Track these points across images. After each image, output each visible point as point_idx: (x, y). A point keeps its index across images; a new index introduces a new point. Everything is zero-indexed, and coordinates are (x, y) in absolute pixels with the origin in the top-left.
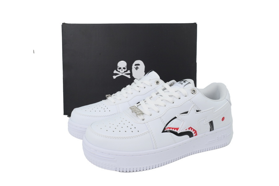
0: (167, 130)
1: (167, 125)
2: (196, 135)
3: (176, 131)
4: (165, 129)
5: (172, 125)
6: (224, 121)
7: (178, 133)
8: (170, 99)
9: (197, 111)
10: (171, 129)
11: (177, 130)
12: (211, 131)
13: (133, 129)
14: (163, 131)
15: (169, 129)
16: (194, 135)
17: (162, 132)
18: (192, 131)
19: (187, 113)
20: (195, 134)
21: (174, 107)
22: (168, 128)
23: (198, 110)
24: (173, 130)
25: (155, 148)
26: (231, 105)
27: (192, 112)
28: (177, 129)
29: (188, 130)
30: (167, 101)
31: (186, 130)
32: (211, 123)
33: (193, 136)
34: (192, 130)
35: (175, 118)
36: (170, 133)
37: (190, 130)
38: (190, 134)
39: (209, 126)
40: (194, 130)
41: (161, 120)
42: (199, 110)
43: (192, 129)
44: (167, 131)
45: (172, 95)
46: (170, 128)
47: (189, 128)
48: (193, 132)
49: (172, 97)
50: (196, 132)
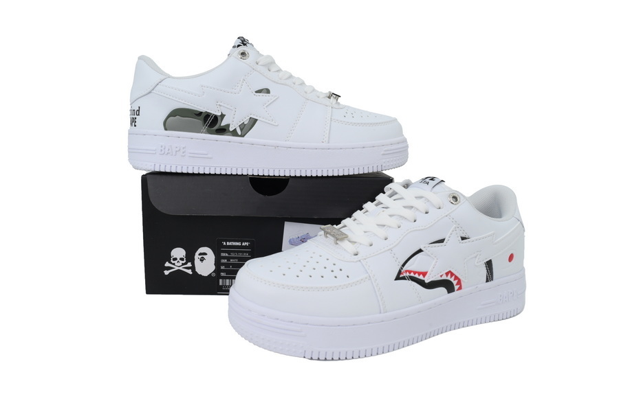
0: (405, 275)
1: (403, 265)
2: (460, 288)
3: (421, 277)
4: (400, 272)
5: (413, 265)
6: (512, 262)
7: (427, 281)
8: (408, 214)
9: (463, 239)
10: (412, 274)
11: (424, 276)
12: (487, 281)
13: (337, 272)
14: (398, 278)
15: (408, 274)
16: (456, 287)
17: (396, 279)
18: (452, 280)
19: (442, 241)
20: (458, 286)
21: (418, 229)
22: (406, 271)
23: (463, 236)
24: (417, 276)
25: (382, 311)
26: (524, 231)
27: (453, 241)
28: (424, 274)
29: (444, 277)
30: (401, 217)
31: (441, 276)
32: (489, 264)
33: (454, 291)
34: (453, 277)
35: (420, 251)
36: (410, 282)
37: (449, 278)
38: (449, 286)
39: (484, 271)
40: (456, 278)
41: (393, 255)
42: (467, 237)
43: (452, 274)
44: (404, 278)
45: (411, 205)
46: (410, 272)
47: (447, 274)
48: (455, 282)
49: (413, 209)
50: (459, 283)
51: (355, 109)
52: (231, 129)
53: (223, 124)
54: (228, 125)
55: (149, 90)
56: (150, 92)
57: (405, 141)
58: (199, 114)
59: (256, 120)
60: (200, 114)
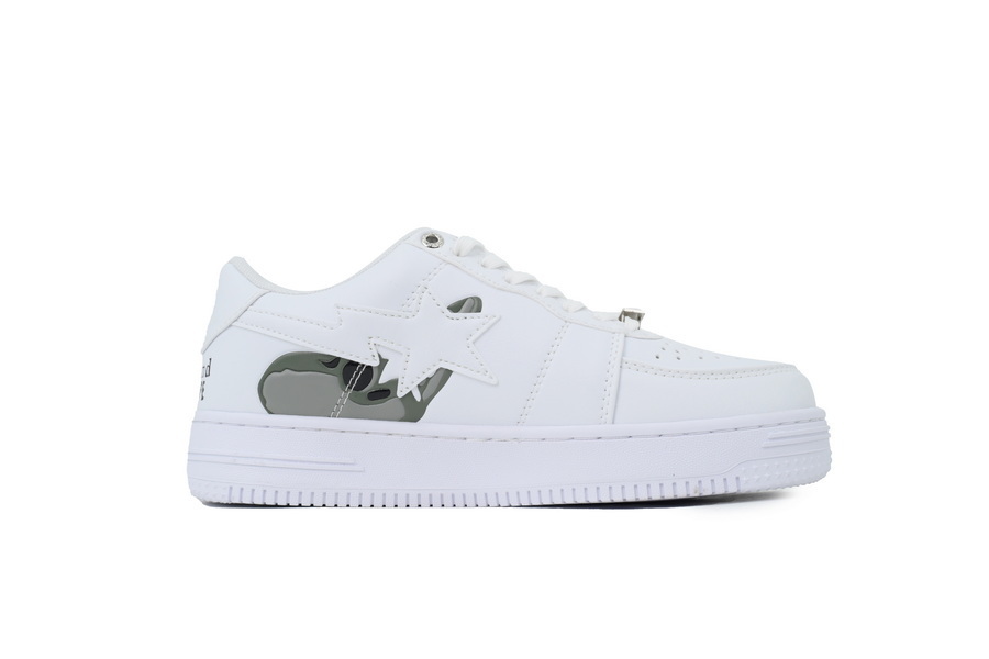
51: (702, 351)
52: (401, 393)
53: (383, 379)
54: (394, 383)
55: (229, 322)
56: (230, 326)
57: (820, 417)
58: (332, 362)
59: (448, 373)
60: (335, 361)
